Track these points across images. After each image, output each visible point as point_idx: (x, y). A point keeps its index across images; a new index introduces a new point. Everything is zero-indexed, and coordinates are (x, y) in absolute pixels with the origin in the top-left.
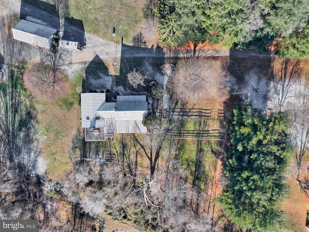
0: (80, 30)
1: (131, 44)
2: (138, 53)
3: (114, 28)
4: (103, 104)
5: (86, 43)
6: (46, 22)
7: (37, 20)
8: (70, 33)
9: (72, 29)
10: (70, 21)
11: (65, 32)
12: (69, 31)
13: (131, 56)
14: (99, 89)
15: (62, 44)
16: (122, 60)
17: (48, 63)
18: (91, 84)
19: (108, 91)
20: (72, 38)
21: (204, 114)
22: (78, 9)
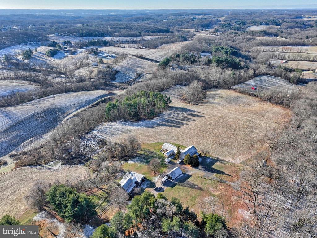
0: (170, 186)
4: (136, 179)
7: (180, 176)
10: (175, 185)
11: (172, 182)
12: (171, 183)
15: (166, 177)
17: (163, 174)
18: (147, 181)
21: (105, 210)
22: (178, 188)
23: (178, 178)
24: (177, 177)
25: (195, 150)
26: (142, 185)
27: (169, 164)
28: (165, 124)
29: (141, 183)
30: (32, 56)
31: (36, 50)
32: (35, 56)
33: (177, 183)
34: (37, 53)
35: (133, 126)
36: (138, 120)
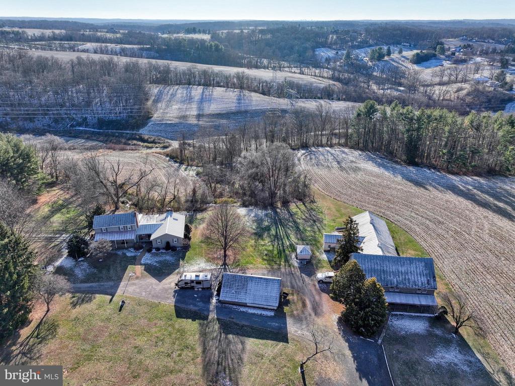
0: (182, 306)
1: (97, 295)
2: (91, 287)
3: (120, 310)
5: (174, 293)
6: (241, 311)
7: (256, 312)
8: (198, 302)
9: (195, 305)
10: (199, 316)
11: (208, 302)
12: (200, 304)
13: (102, 284)
14: (162, 253)
16: (120, 279)
17: (235, 271)
19: (149, 251)
20: (196, 296)
22: (182, 332)
23: (242, 309)
24: (245, 305)
25: (424, 279)
26: (152, 254)
27: (296, 264)
28: (473, 195)
29: (158, 249)
30: (386, 58)
31: (400, 52)
32: (393, 60)
33: (213, 315)
34: (399, 56)
35: (380, 165)
36: (411, 162)
